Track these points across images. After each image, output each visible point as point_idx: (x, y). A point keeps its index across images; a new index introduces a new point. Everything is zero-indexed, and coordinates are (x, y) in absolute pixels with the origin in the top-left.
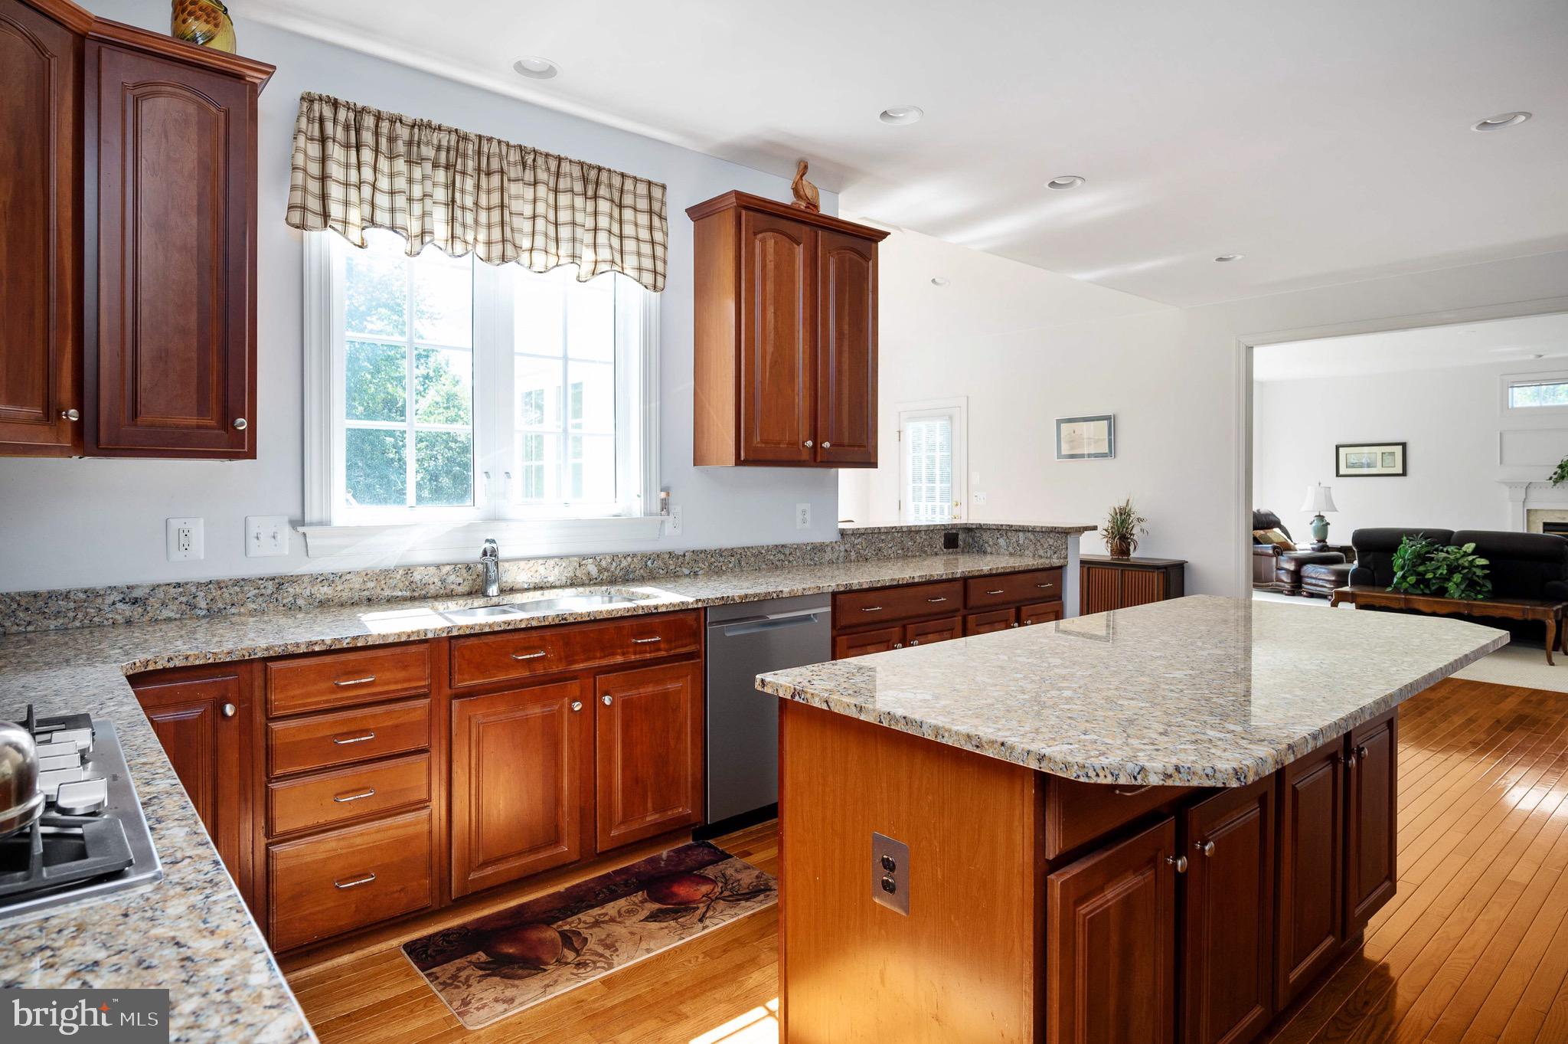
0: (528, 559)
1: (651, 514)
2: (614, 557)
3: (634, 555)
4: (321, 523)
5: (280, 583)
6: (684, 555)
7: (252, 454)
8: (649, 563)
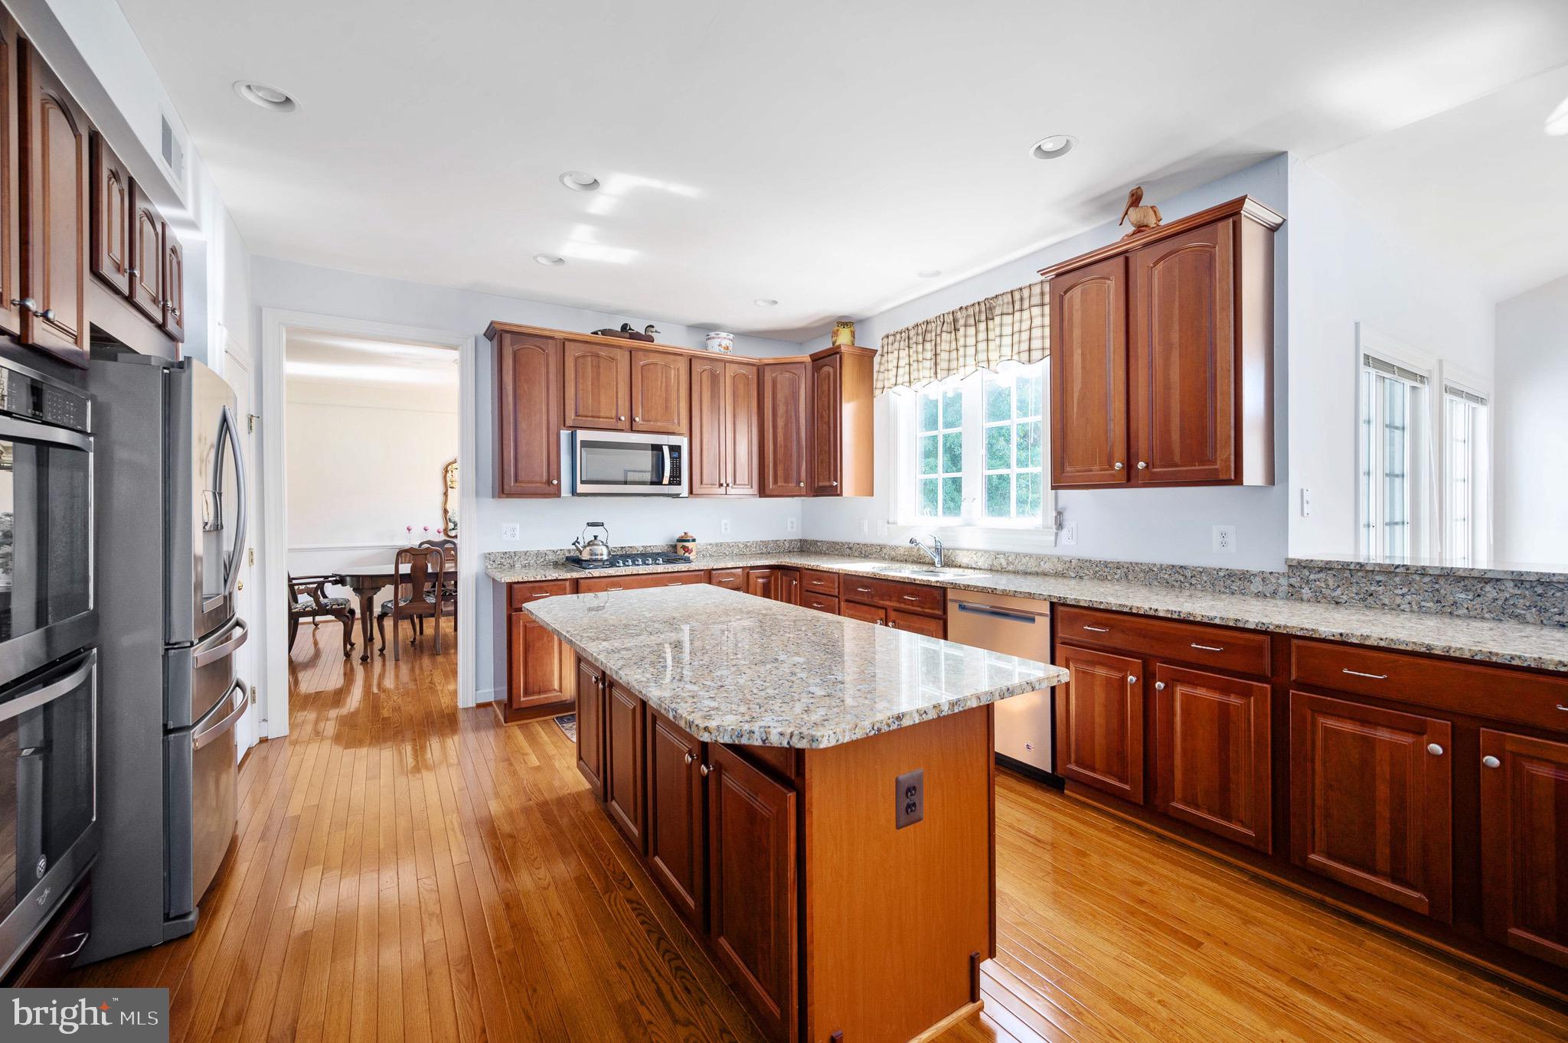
0: (968, 550)
1: (1047, 527)
2: (1017, 555)
3: (1031, 556)
4: (894, 523)
5: (882, 547)
6: (1071, 562)
7: (841, 495)
8: (1042, 563)
